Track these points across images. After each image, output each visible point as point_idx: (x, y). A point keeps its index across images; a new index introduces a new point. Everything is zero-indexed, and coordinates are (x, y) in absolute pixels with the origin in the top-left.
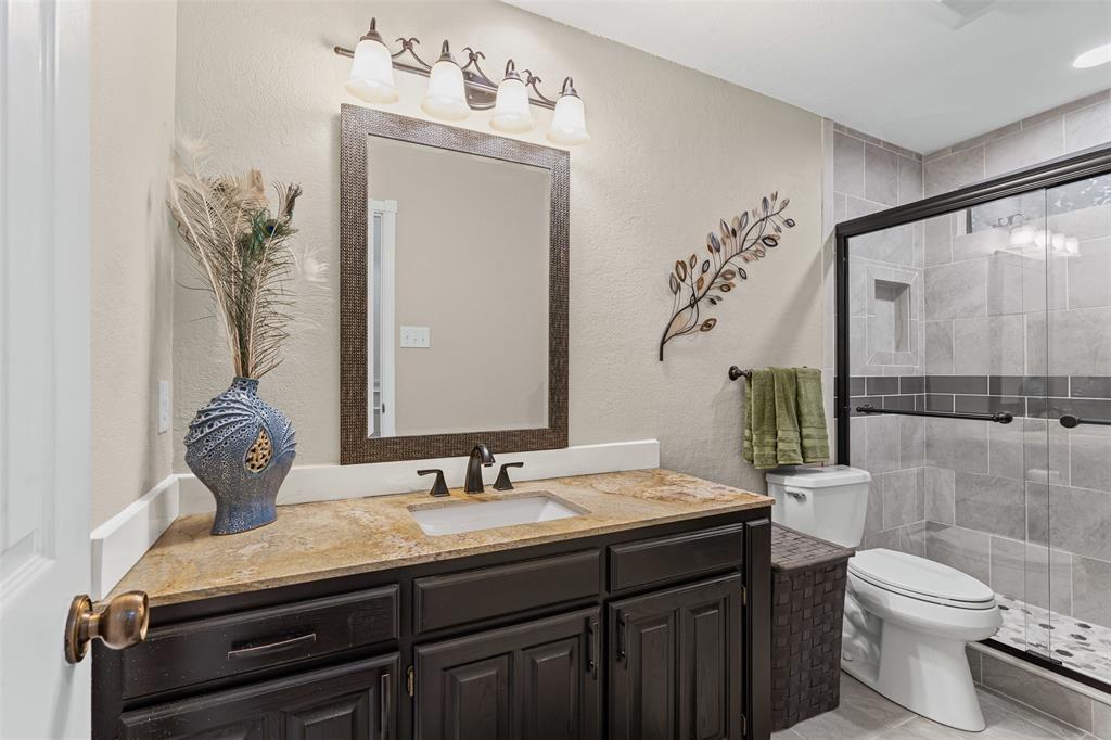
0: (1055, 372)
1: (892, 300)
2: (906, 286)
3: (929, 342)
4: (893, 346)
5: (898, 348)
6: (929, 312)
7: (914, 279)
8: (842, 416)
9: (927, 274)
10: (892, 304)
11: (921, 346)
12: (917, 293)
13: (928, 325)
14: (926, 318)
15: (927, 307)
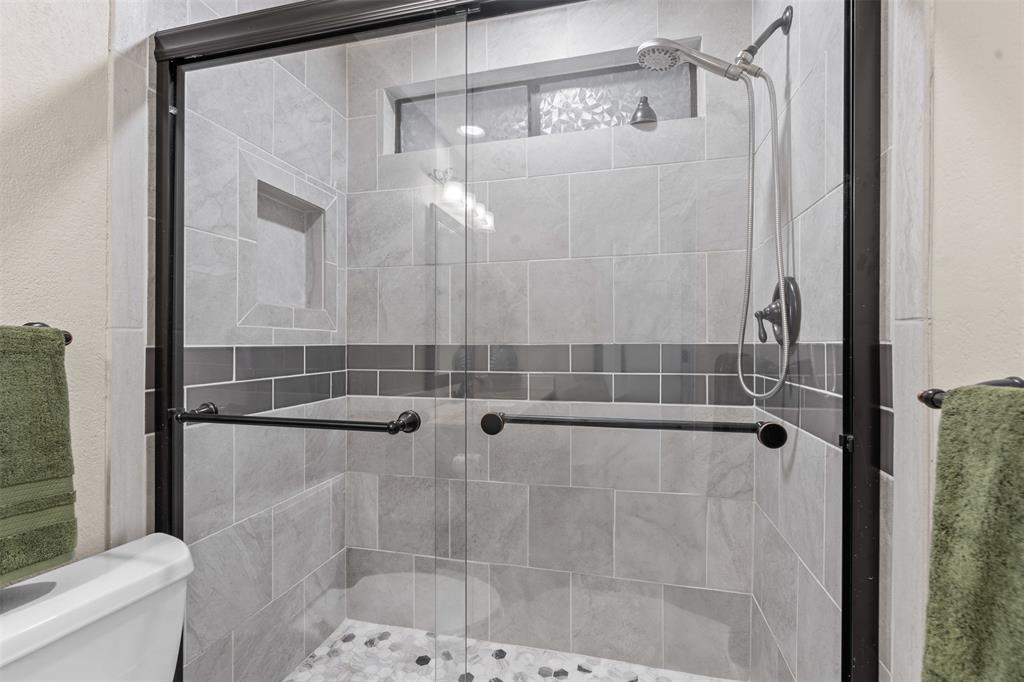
0: (476, 340)
1: (303, 231)
2: (319, 211)
3: (353, 298)
4: (303, 299)
5: (309, 302)
6: (353, 254)
7: (332, 204)
8: (165, 426)
9: (350, 203)
10: (302, 237)
11: (341, 302)
12: (335, 224)
13: (351, 274)
14: (349, 263)
15: (351, 249)
